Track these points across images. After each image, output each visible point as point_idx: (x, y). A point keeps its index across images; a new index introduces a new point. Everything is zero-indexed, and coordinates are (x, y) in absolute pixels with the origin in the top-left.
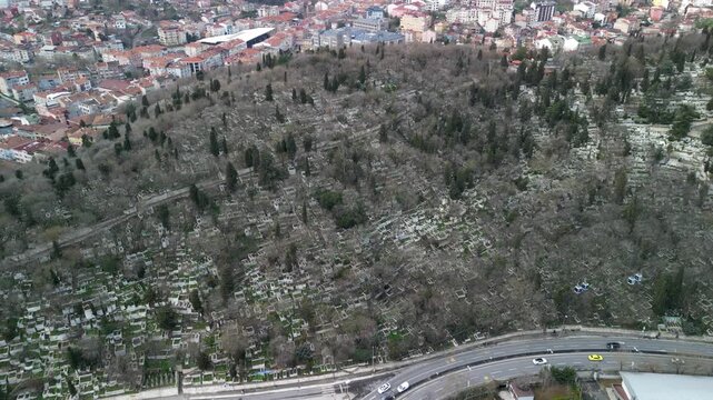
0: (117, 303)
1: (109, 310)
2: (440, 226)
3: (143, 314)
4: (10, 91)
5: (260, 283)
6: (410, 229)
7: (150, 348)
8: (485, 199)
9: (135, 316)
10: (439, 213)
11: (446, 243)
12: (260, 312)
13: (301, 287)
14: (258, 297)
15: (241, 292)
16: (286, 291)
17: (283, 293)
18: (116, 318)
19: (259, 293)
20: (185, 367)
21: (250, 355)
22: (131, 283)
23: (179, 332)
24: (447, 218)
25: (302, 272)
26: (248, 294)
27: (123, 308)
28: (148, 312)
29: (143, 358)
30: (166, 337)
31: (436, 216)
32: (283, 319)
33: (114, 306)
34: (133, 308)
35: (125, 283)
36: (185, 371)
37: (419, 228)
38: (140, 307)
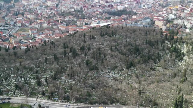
0: (30, 78)
1: (28, 79)
2: (121, 76)
3: (35, 82)
4: (31, 34)
5: (64, 80)
6: (111, 75)
7: (34, 89)
8: (139, 71)
9: (33, 82)
10: (122, 72)
11: (121, 81)
12: (61, 86)
13: (74, 83)
14: (62, 83)
15: (58, 81)
16: (69, 83)
17: (68, 83)
18: (28, 81)
19: (63, 82)
20: (39, 95)
21: (55, 95)
22: (34, 74)
23: (41, 87)
24: (124, 74)
25: (75, 79)
26: (60, 82)
27: (31, 79)
28: (36, 82)
29: (31, 91)
30: (38, 88)
31: (121, 73)
32: (66, 89)
33: (29, 78)
34: (33, 80)
35: (33, 74)
36: (39, 96)
37: (113, 75)
38: (35, 80)
